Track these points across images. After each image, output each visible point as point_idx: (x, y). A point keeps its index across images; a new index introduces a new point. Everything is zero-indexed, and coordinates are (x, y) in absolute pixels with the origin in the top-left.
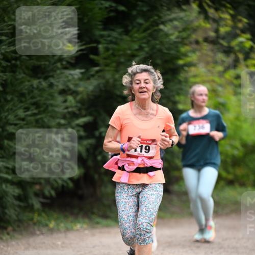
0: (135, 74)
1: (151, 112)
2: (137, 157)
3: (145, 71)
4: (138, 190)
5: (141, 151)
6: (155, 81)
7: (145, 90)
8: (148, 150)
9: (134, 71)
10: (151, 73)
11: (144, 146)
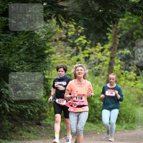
0: (76, 67)
1: (83, 83)
2: (77, 102)
3: (81, 66)
4: (78, 114)
5: (79, 99)
6: (84, 70)
7: (81, 73)
8: (82, 99)
9: (77, 66)
10: (83, 67)
11: (80, 97)
